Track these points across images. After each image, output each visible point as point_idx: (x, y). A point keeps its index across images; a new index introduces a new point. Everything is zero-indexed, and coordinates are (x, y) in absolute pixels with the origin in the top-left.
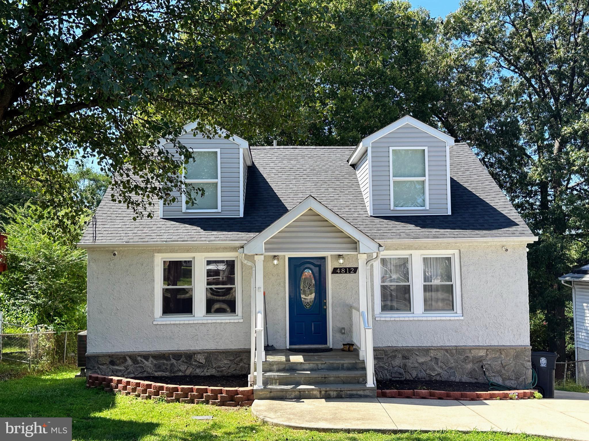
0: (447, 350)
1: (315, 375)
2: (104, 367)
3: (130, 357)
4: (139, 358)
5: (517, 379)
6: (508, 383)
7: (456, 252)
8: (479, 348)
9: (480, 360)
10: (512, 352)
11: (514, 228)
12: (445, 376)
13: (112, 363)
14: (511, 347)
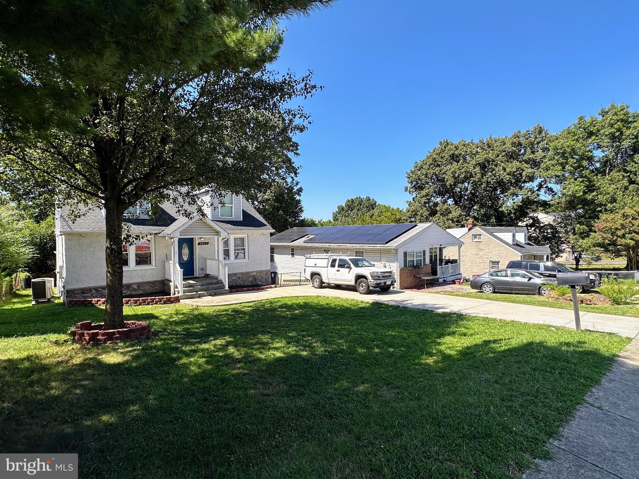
0: (243, 274)
1: (204, 287)
2: (78, 295)
3: (94, 289)
4: (100, 289)
5: (266, 282)
6: (263, 284)
7: (246, 236)
8: (254, 272)
9: (254, 277)
10: (265, 273)
11: (266, 227)
12: (242, 284)
13: (83, 293)
14: (264, 271)
